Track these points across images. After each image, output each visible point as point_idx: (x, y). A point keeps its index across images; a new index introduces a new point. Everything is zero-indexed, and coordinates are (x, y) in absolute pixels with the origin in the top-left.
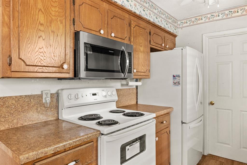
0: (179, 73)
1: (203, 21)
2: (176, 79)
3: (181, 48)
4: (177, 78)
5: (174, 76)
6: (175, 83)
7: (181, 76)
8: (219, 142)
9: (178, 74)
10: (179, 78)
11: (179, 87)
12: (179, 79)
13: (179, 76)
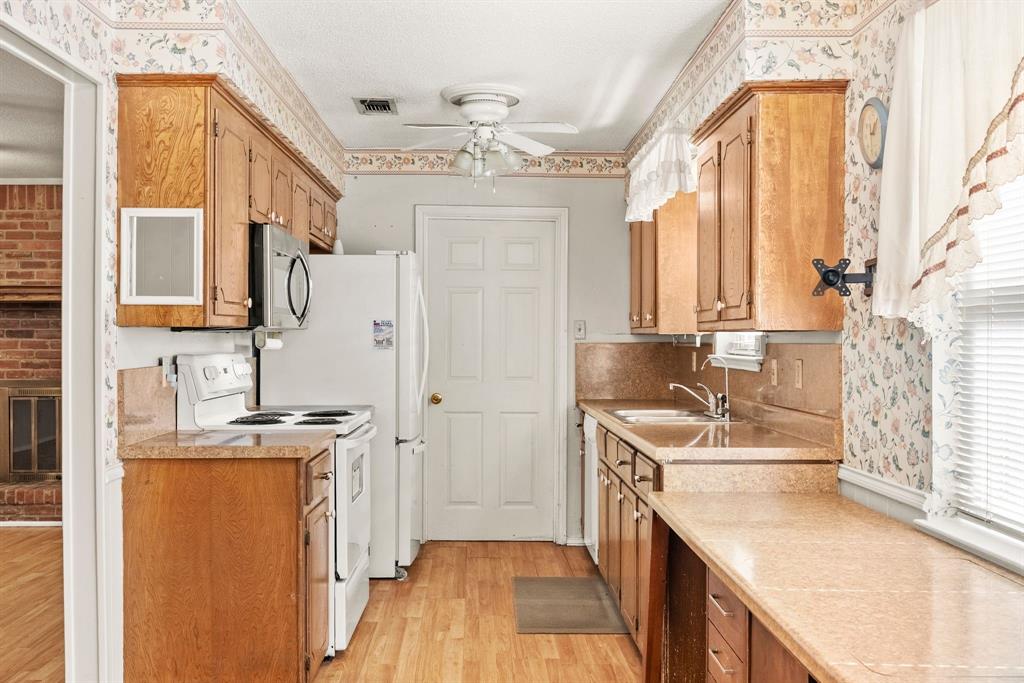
0: (391, 317)
1: (416, 167)
2: (381, 330)
3: (395, 252)
4: (383, 328)
5: (376, 324)
6: (379, 343)
7: (394, 323)
8: (452, 503)
9: (386, 319)
10: (391, 329)
11: (391, 353)
12: (391, 332)
13: (389, 324)
